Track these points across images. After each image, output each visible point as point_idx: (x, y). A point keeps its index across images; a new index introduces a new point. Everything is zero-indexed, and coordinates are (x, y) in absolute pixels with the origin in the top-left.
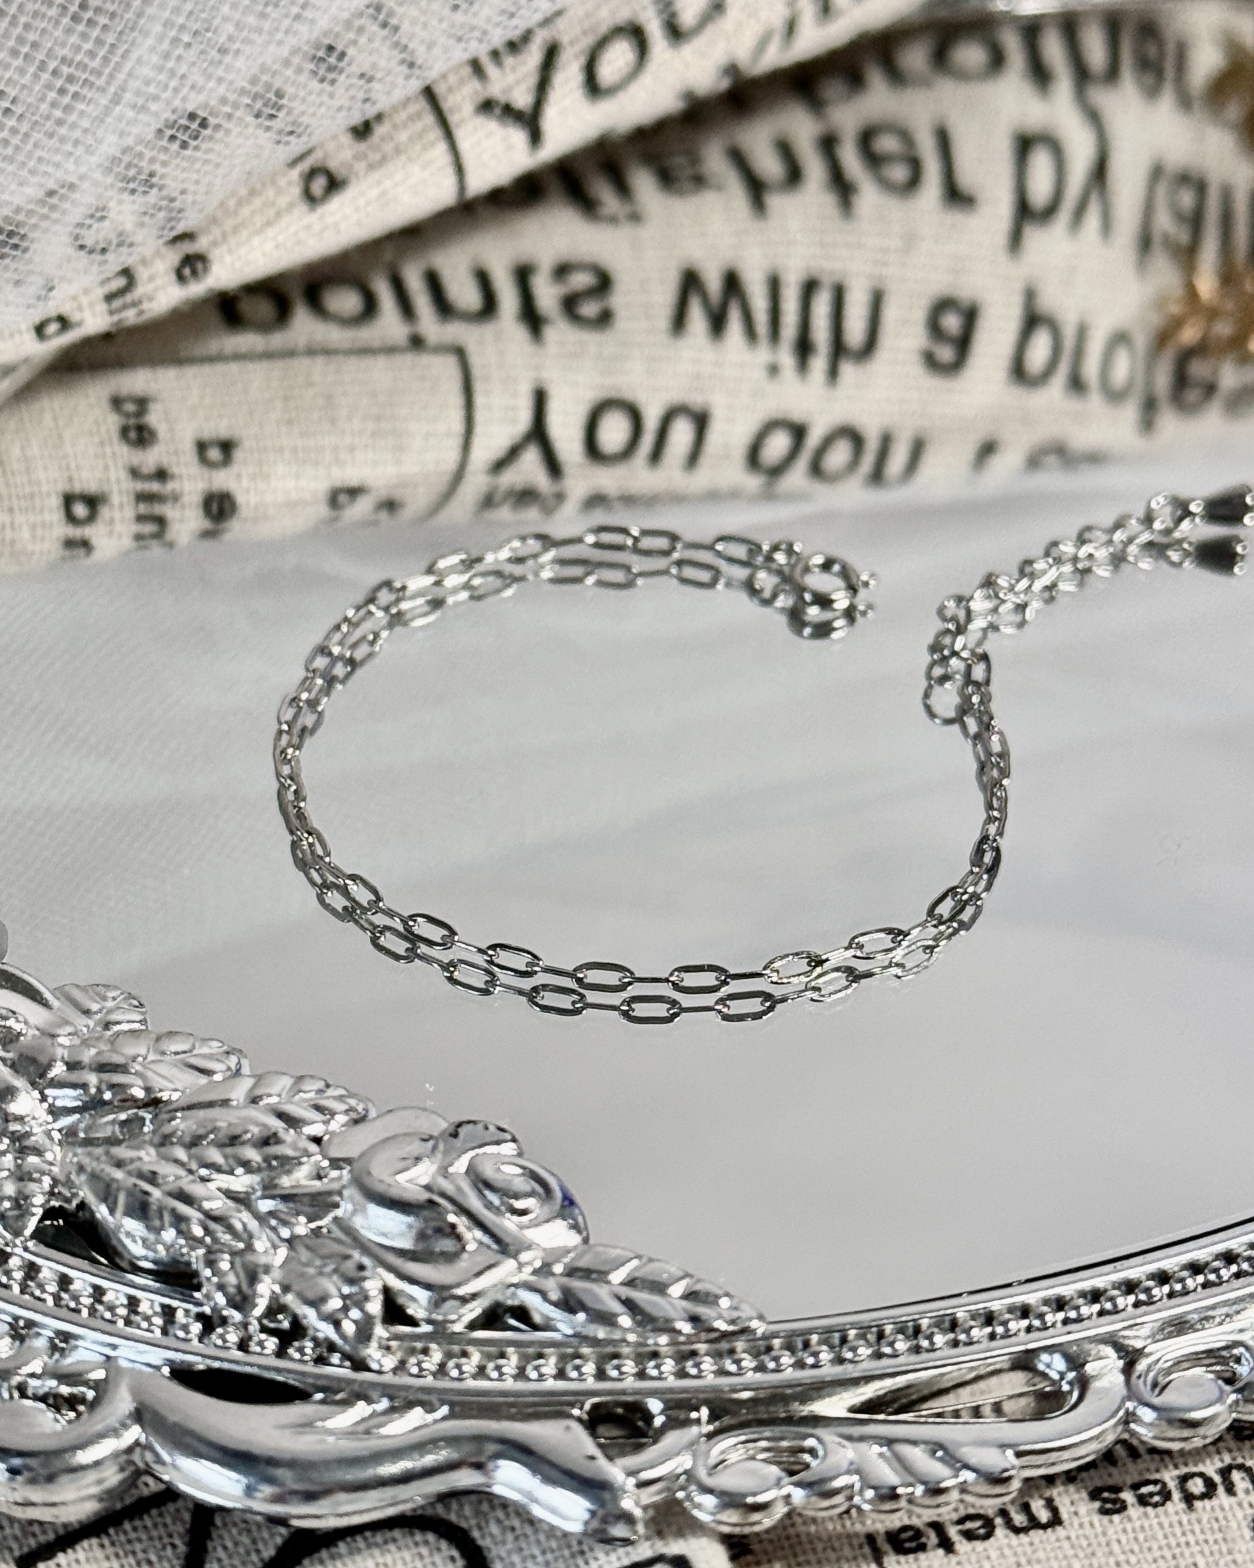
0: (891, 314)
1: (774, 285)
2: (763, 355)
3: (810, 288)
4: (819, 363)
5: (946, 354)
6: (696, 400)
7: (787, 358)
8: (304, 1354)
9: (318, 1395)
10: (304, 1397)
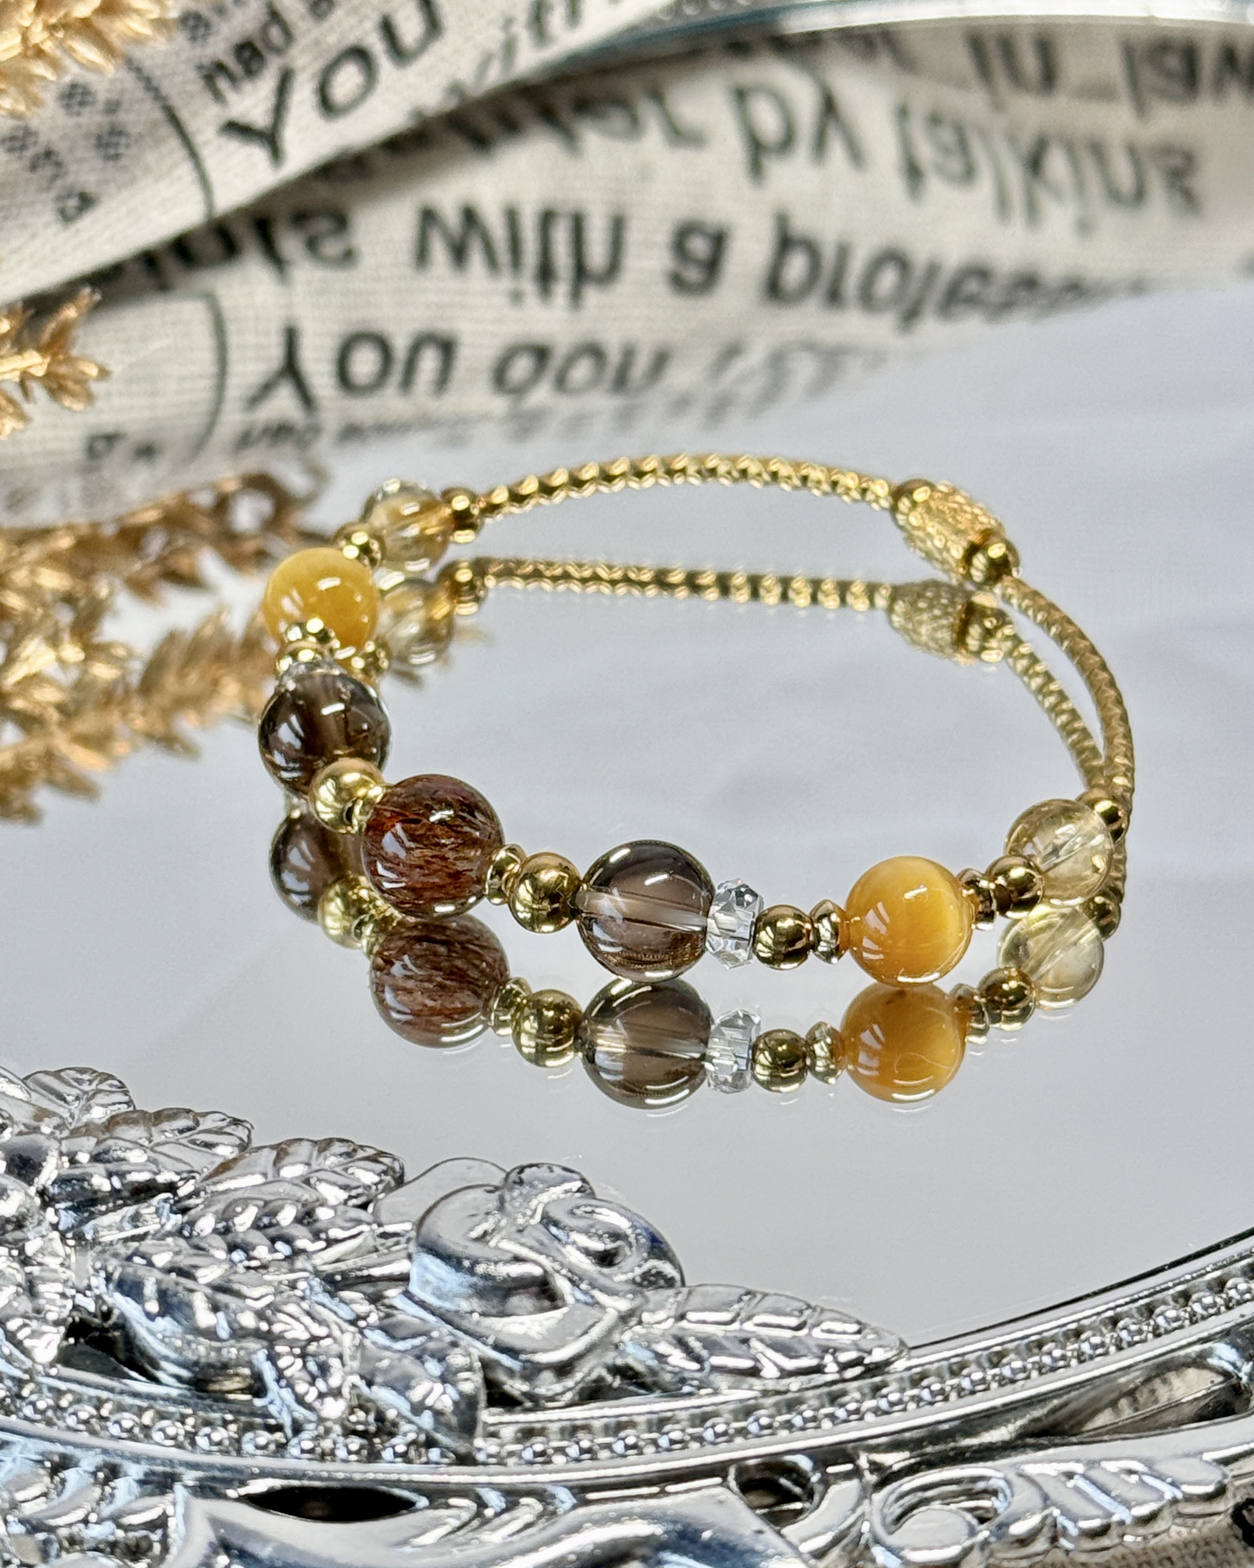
0: (633, 237)
1: (512, 217)
2: (506, 283)
3: (547, 218)
4: (561, 289)
5: (693, 274)
6: (442, 326)
7: (529, 286)
8: (396, 1455)
9: (423, 1502)
10: (407, 1506)
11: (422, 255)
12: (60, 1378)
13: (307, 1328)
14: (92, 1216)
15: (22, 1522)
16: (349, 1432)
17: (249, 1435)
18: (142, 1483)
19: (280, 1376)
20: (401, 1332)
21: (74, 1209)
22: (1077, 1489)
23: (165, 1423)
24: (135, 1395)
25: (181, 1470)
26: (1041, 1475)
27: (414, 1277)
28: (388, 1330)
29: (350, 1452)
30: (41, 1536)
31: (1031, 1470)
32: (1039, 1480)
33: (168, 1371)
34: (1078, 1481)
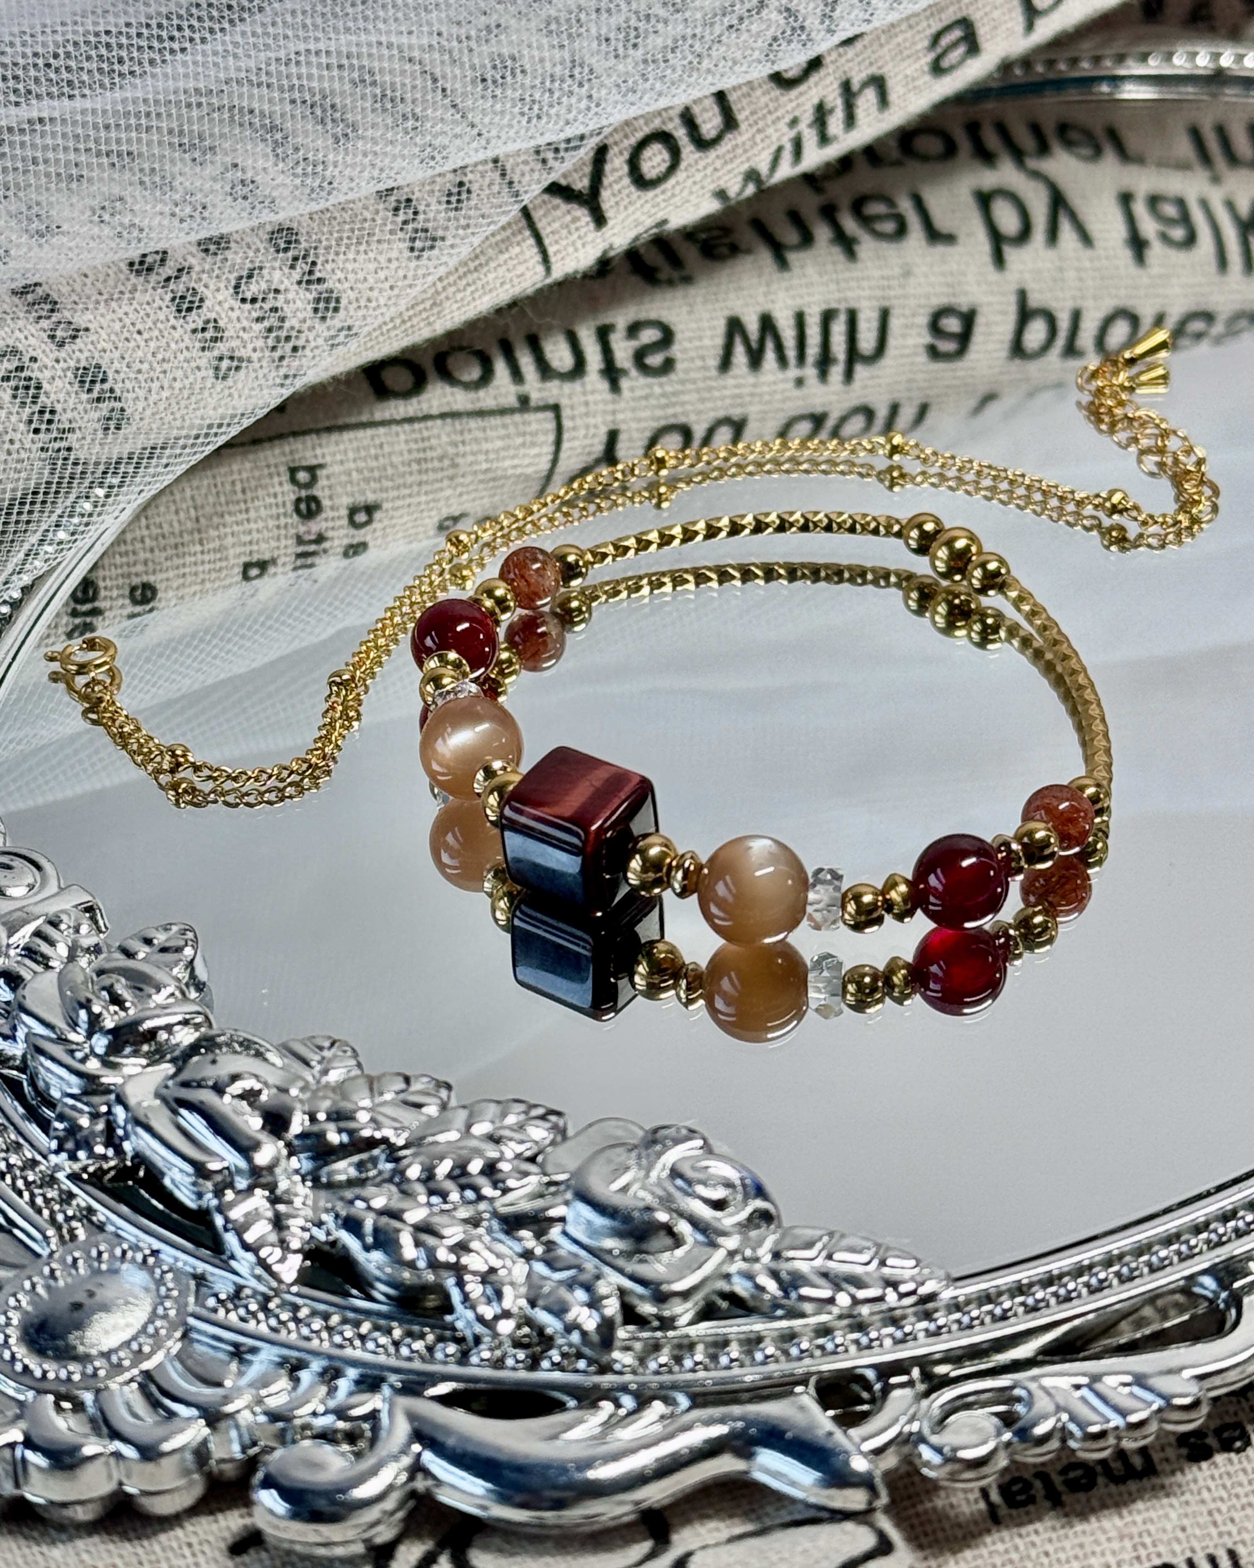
0: (895, 323)
1: (800, 320)
3: (828, 317)
4: (837, 370)
5: (948, 346)
6: (735, 411)
7: (810, 372)
8: (553, 1364)
9: (572, 1403)
10: (560, 1407)
11: (725, 363)
12: (297, 1295)
13: (486, 1262)
14: (326, 1164)
15: (266, 1413)
16: (517, 1344)
17: (440, 1345)
18: (357, 1382)
19: (466, 1298)
20: (559, 1265)
21: (312, 1158)
22: (1083, 1399)
23: (377, 1334)
24: (356, 1310)
25: (386, 1373)
26: (1055, 1388)
27: (570, 1218)
28: (551, 1264)
29: (517, 1362)
30: (280, 1425)
31: (1047, 1382)
32: (1053, 1391)
33: (381, 1290)
34: (1085, 1392)
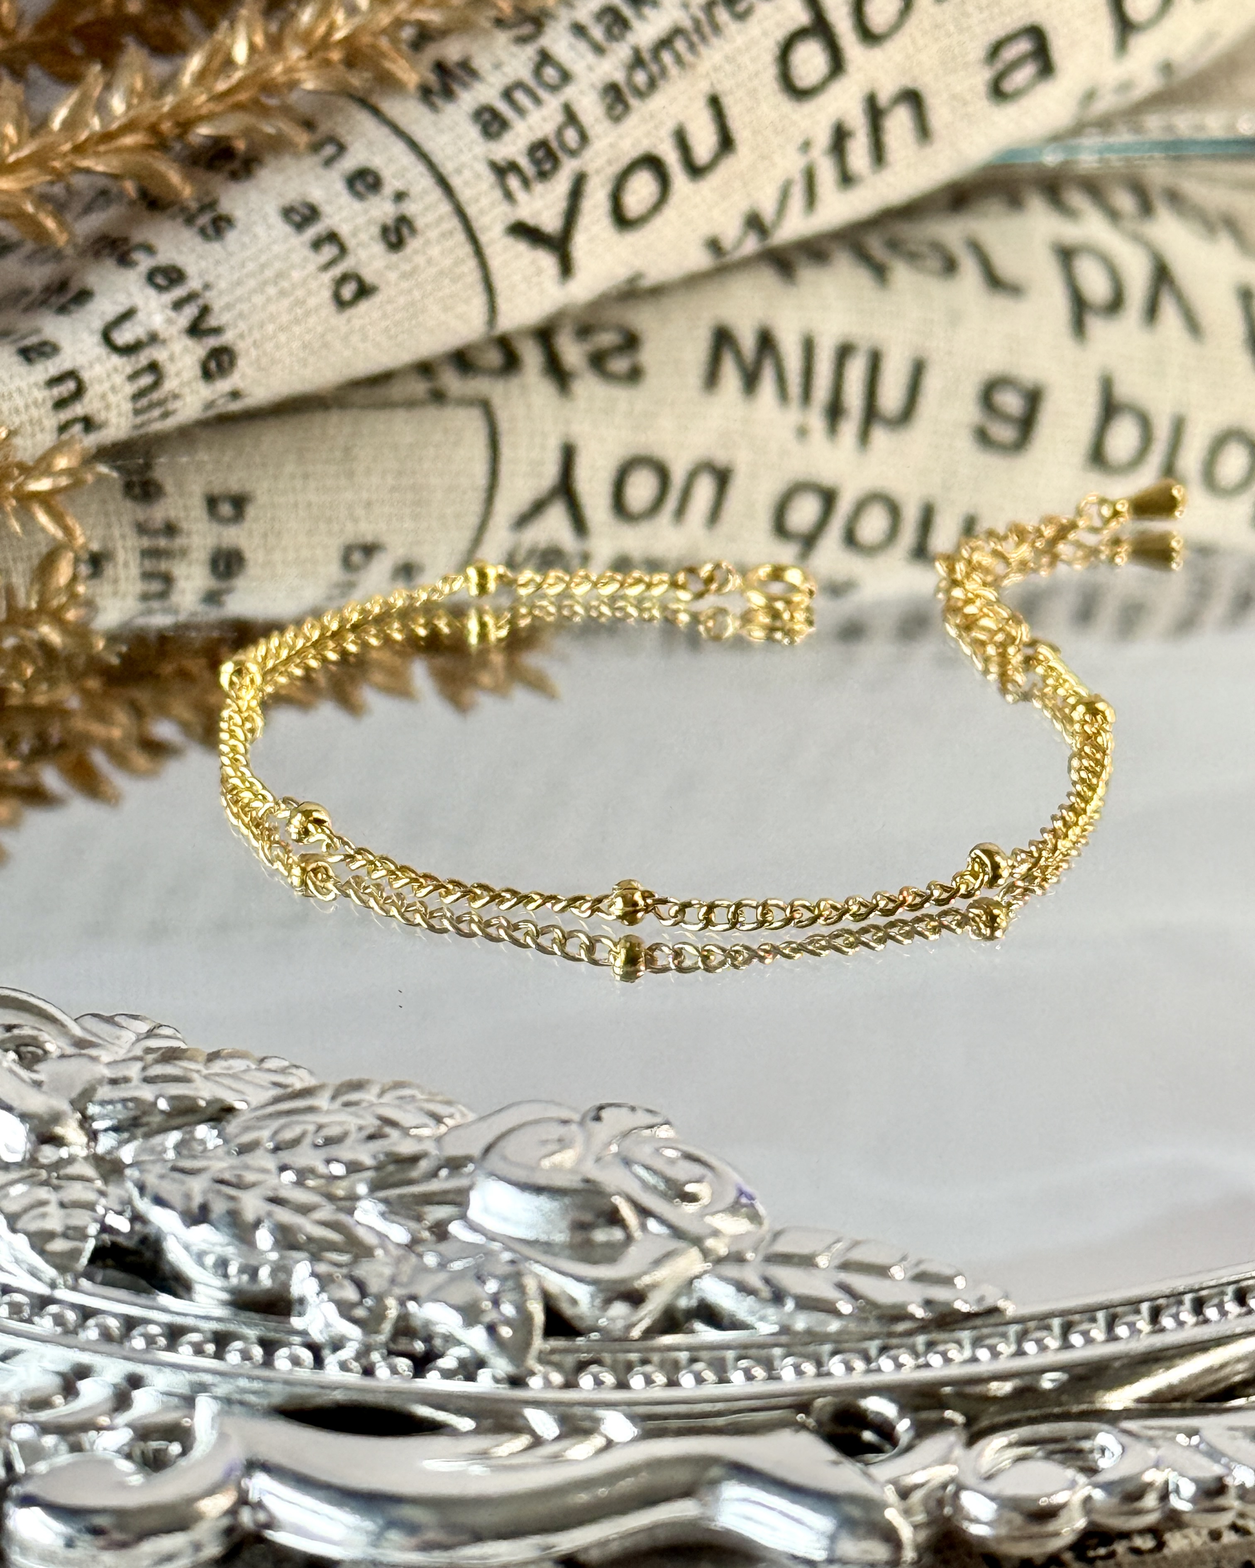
0: (932, 383)
1: (809, 348)
2: (793, 415)
3: (844, 352)
4: (850, 428)
5: (1004, 433)
6: (721, 458)
7: (816, 421)
9: (468, 1426)
11: (712, 378)
12: (83, 1292)
14: (133, 1137)
17: (284, 1351)
18: (165, 1394)
19: (322, 1289)
21: (115, 1129)
24: (165, 1311)
33: (203, 1292)
